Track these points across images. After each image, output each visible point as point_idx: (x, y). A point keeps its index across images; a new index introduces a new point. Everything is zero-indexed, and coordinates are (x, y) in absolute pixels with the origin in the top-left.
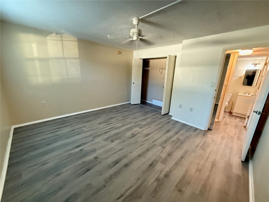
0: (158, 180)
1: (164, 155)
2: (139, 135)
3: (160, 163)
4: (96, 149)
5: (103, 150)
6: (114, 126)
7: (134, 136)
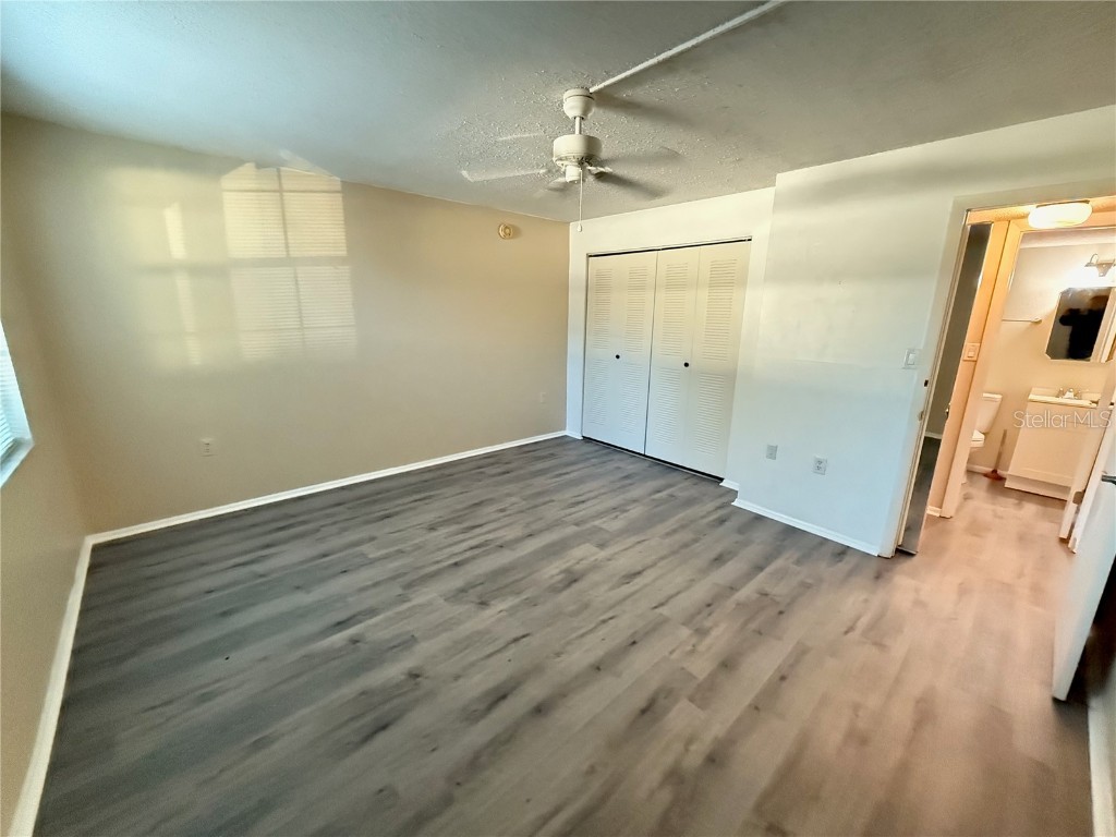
0: (674, 776)
1: (701, 667)
2: (595, 577)
3: (683, 704)
4: (416, 635)
5: (444, 639)
6: (490, 536)
7: (575, 581)
